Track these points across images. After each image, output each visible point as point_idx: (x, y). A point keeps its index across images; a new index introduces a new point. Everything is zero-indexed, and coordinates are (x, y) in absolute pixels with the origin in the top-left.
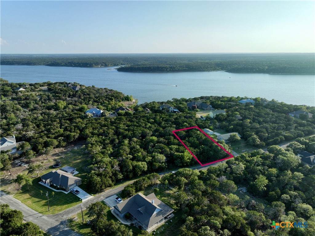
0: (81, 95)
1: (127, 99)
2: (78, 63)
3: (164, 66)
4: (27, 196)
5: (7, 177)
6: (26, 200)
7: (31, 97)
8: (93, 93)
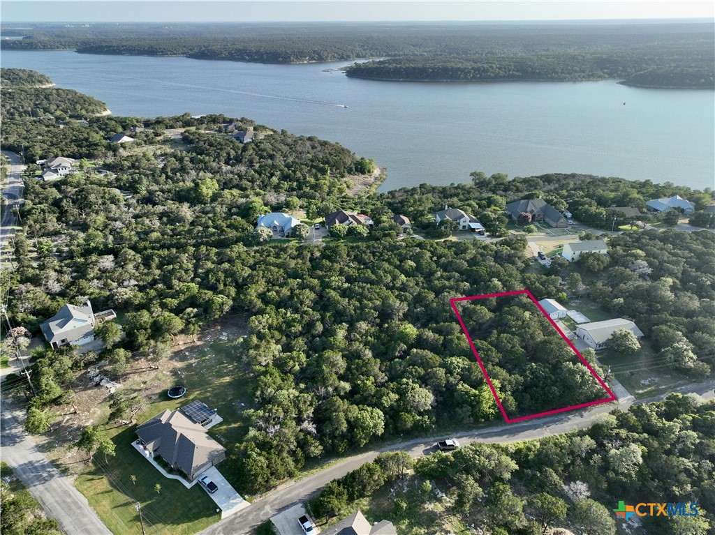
0: (253, 158)
1: (361, 168)
2: (257, 53)
3: (460, 65)
4: (103, 483)
5: (67, 417)
6: (99, 496)
7: (144, 163)
8: (282, 152)
